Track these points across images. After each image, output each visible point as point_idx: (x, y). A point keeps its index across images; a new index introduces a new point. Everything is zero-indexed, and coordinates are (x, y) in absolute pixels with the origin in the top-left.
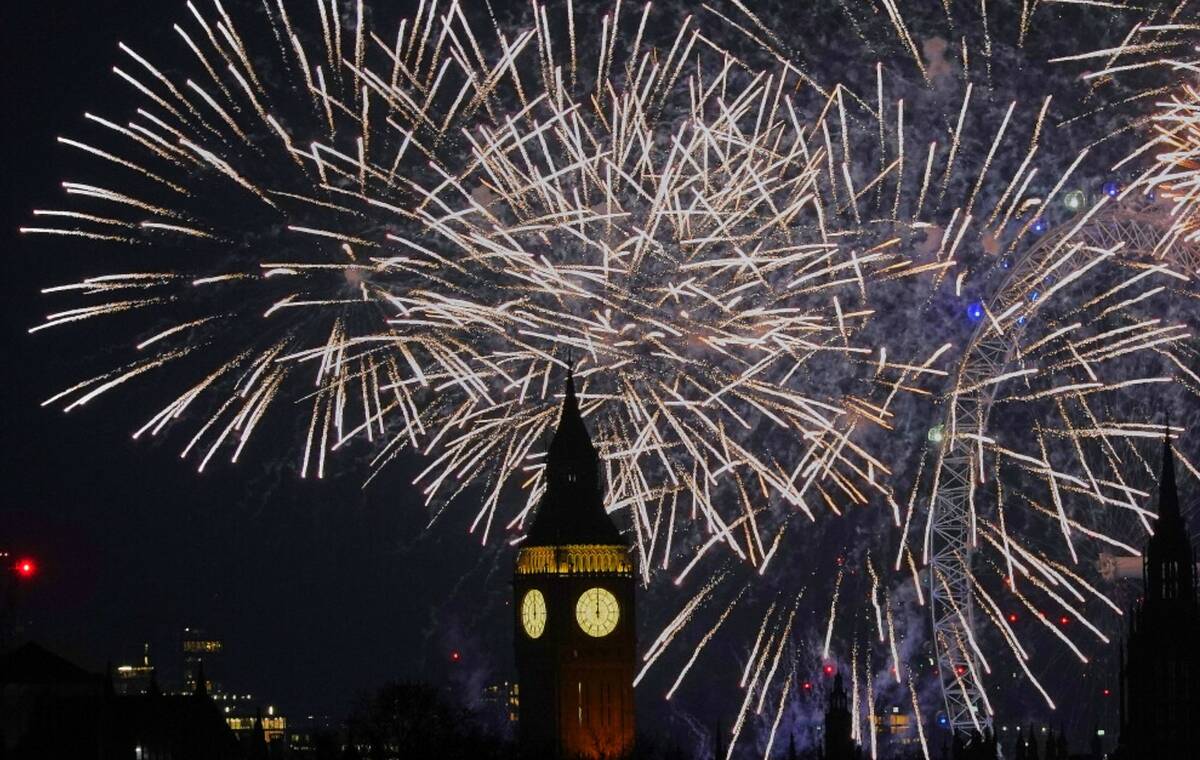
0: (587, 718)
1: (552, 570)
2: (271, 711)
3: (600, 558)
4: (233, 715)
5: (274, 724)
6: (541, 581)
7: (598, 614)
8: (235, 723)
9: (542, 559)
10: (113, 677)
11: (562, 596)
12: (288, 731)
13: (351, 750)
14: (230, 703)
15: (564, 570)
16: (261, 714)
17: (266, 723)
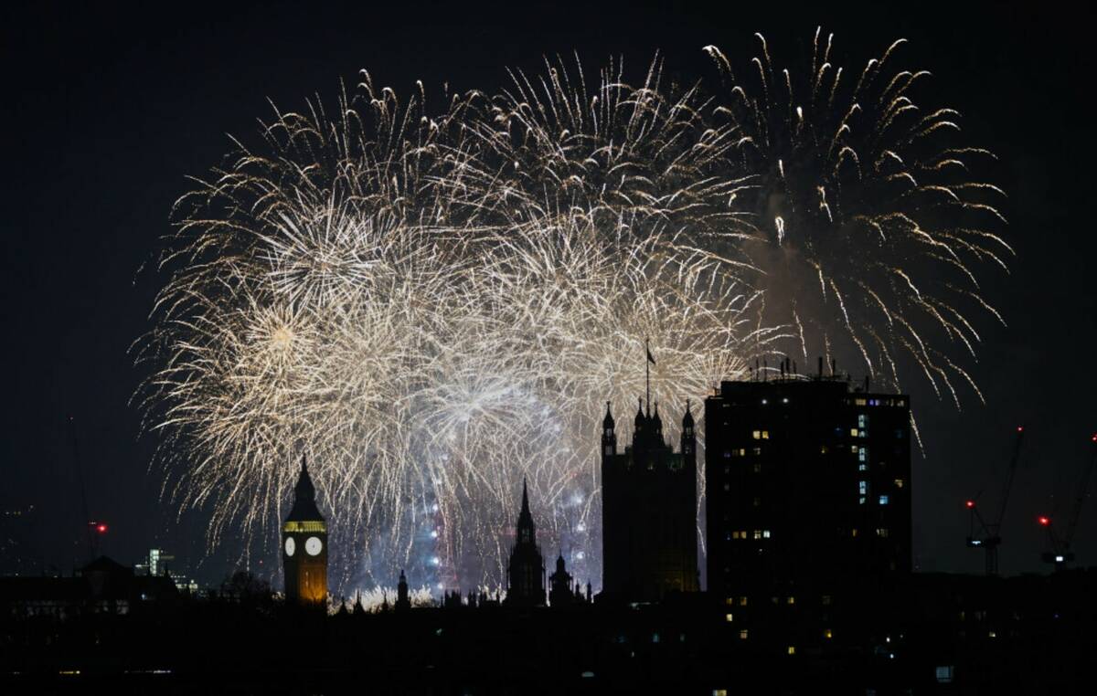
0: (309, 584)
1: (297, 530)
2: (192, 582)
3: (314, 526)
4: (178, 583)
5: (194, 586)
6: (292, 534)
7: (314, 547)
8: (179, 586)
9: (293, 526)
10: (133, 568)
11: (301, 540)
12: (199, 589)
13: (222, 596)
14: (177, 579)
15: (301, 530)
16: (189, 583)
17: (191, 586)
